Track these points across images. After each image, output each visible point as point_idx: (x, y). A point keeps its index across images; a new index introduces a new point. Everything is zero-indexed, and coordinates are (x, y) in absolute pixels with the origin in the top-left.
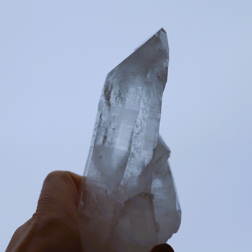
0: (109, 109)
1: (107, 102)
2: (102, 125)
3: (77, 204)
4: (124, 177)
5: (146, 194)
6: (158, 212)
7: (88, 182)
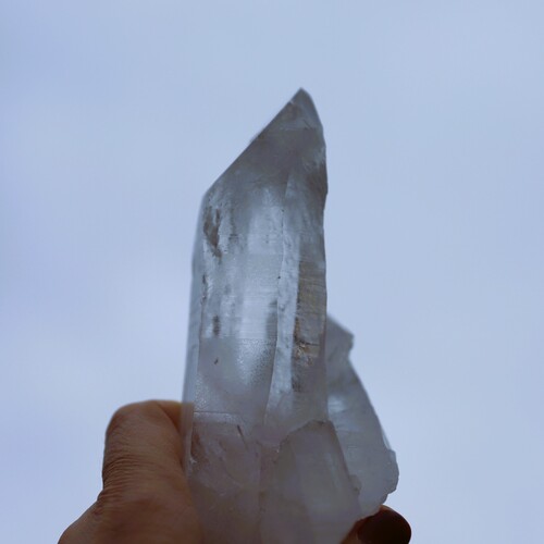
0: (220, 263)
1: (212, 251)
2: (209, 296)
3: (181, 463)
4: (270, 397)
5: (321, 423)
6: (351, 456)
7: (198, 414)
